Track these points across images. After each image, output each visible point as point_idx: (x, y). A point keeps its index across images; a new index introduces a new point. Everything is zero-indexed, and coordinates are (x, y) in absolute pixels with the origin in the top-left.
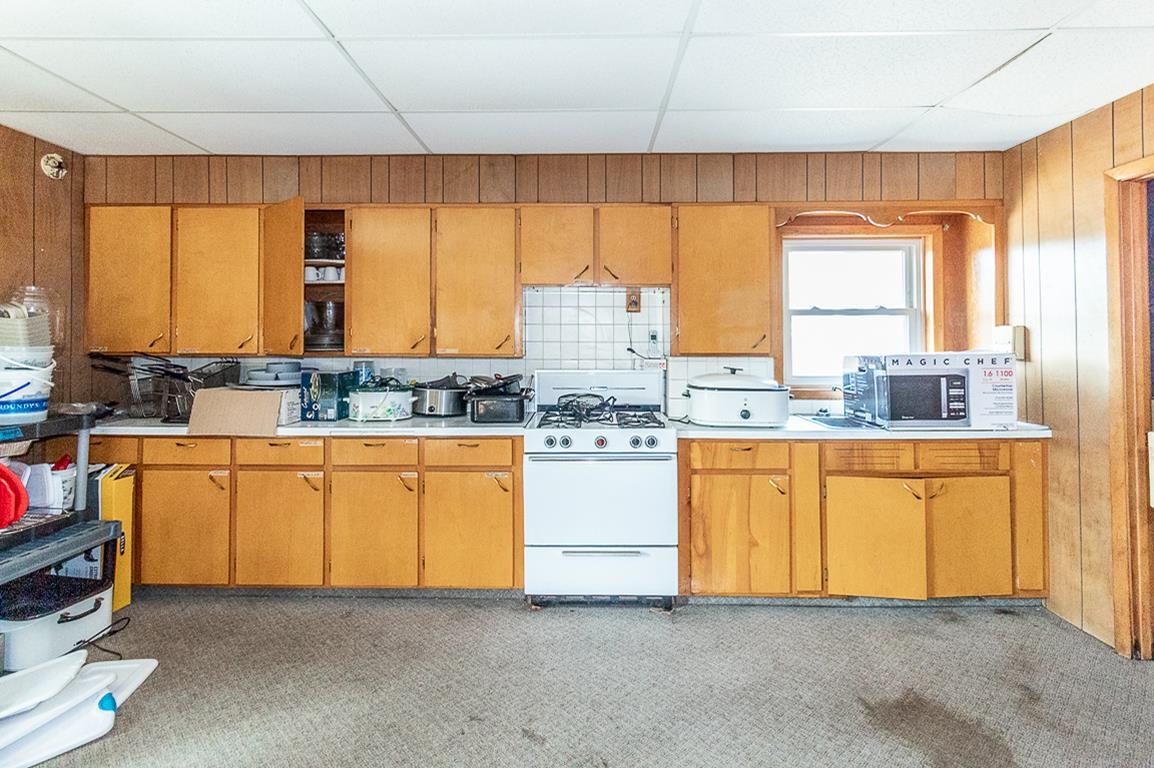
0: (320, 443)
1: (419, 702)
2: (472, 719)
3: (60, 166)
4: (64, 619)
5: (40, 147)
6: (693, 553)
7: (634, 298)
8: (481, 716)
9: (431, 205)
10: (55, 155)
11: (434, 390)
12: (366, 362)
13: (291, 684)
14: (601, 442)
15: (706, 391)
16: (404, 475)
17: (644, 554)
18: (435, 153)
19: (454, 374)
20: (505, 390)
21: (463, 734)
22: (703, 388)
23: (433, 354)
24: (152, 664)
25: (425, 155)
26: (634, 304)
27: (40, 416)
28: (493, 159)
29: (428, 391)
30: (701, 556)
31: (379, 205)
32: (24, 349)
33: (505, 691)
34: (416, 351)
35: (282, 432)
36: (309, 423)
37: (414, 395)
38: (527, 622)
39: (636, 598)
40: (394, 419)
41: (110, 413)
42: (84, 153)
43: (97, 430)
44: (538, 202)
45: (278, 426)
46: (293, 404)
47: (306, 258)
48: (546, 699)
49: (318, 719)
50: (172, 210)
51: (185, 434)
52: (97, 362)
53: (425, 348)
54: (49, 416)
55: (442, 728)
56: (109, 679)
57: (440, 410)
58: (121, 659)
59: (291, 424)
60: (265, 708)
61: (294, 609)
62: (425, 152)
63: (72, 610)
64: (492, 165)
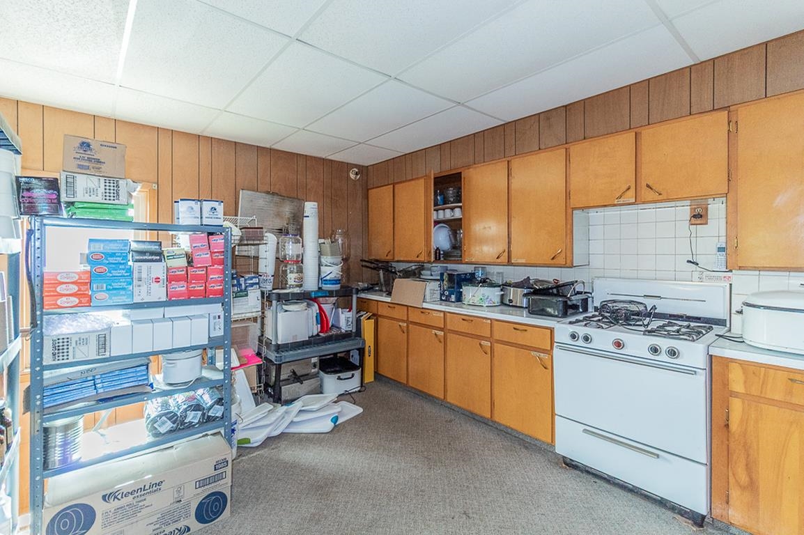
0: (442, 315)
1: (446, 487)
2: (465, 513)
3: (357, 174)
4: (339, 378)
5: (349, 166)
6: (732, 480)
7: (699, 211)
8: (471, 515)
9: (508, 159)
10: (355, 169)
11: (516, 289)
12: (482, 267)
13: (399, 445)
14: (618, 344)
15: (761, 310)
16: (483, 342)
17: (665, 459)
18: (510, 121)
19: (528, 277)
20: (558, 291)
21: (453, 518)
22: (759, 307)
23: (509, 263)
24: (360, 410)
25: (504, 124)
26: (699, 217)
27: (337, 287)
28: (547, 115)
29: (512, 289)
30: (743, 488)
31: (479, 165)
32: (329, 257)
33: (498, 509)
34: (499, 260)
35: (425, 305)
36: (444, 303)
37: (502, 290)
38: (552, 473)
39: (659, 498)
40: (485, 305)
41: (372, 288)
42: (366, 165)
43: (363, 295)
44: (585, 139)
45: (423, 302)
46: (434, 290)
47: (435, 206)
48: (520, 531)
49: (396, 468)
50: (394, 186)
51: (389, 301)
52: (364, 263)
53: (504, 259)
54: (342, 287)
55: (445, 508)
56: (339, 410)
57: (517, 303)
58: (354, 404)
59: (434, 302)
60: (381, 451)
61: (428, 407)
62: (503, 123)
63: (342, 375)
64: (548, 119)
